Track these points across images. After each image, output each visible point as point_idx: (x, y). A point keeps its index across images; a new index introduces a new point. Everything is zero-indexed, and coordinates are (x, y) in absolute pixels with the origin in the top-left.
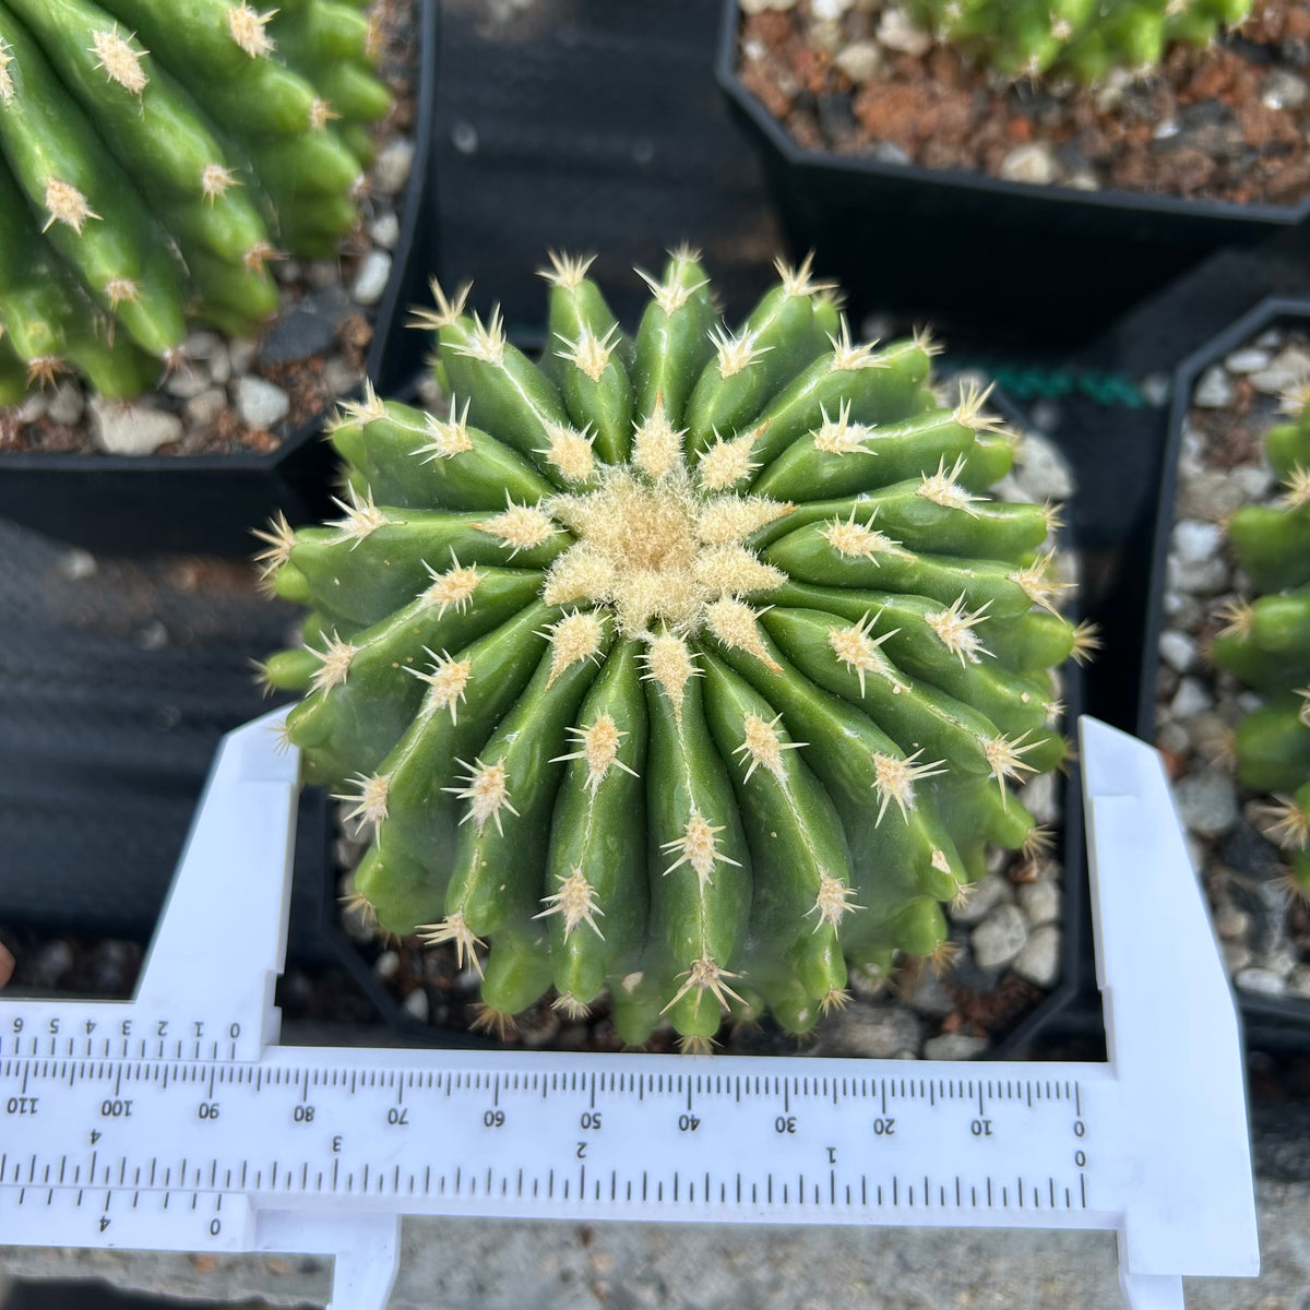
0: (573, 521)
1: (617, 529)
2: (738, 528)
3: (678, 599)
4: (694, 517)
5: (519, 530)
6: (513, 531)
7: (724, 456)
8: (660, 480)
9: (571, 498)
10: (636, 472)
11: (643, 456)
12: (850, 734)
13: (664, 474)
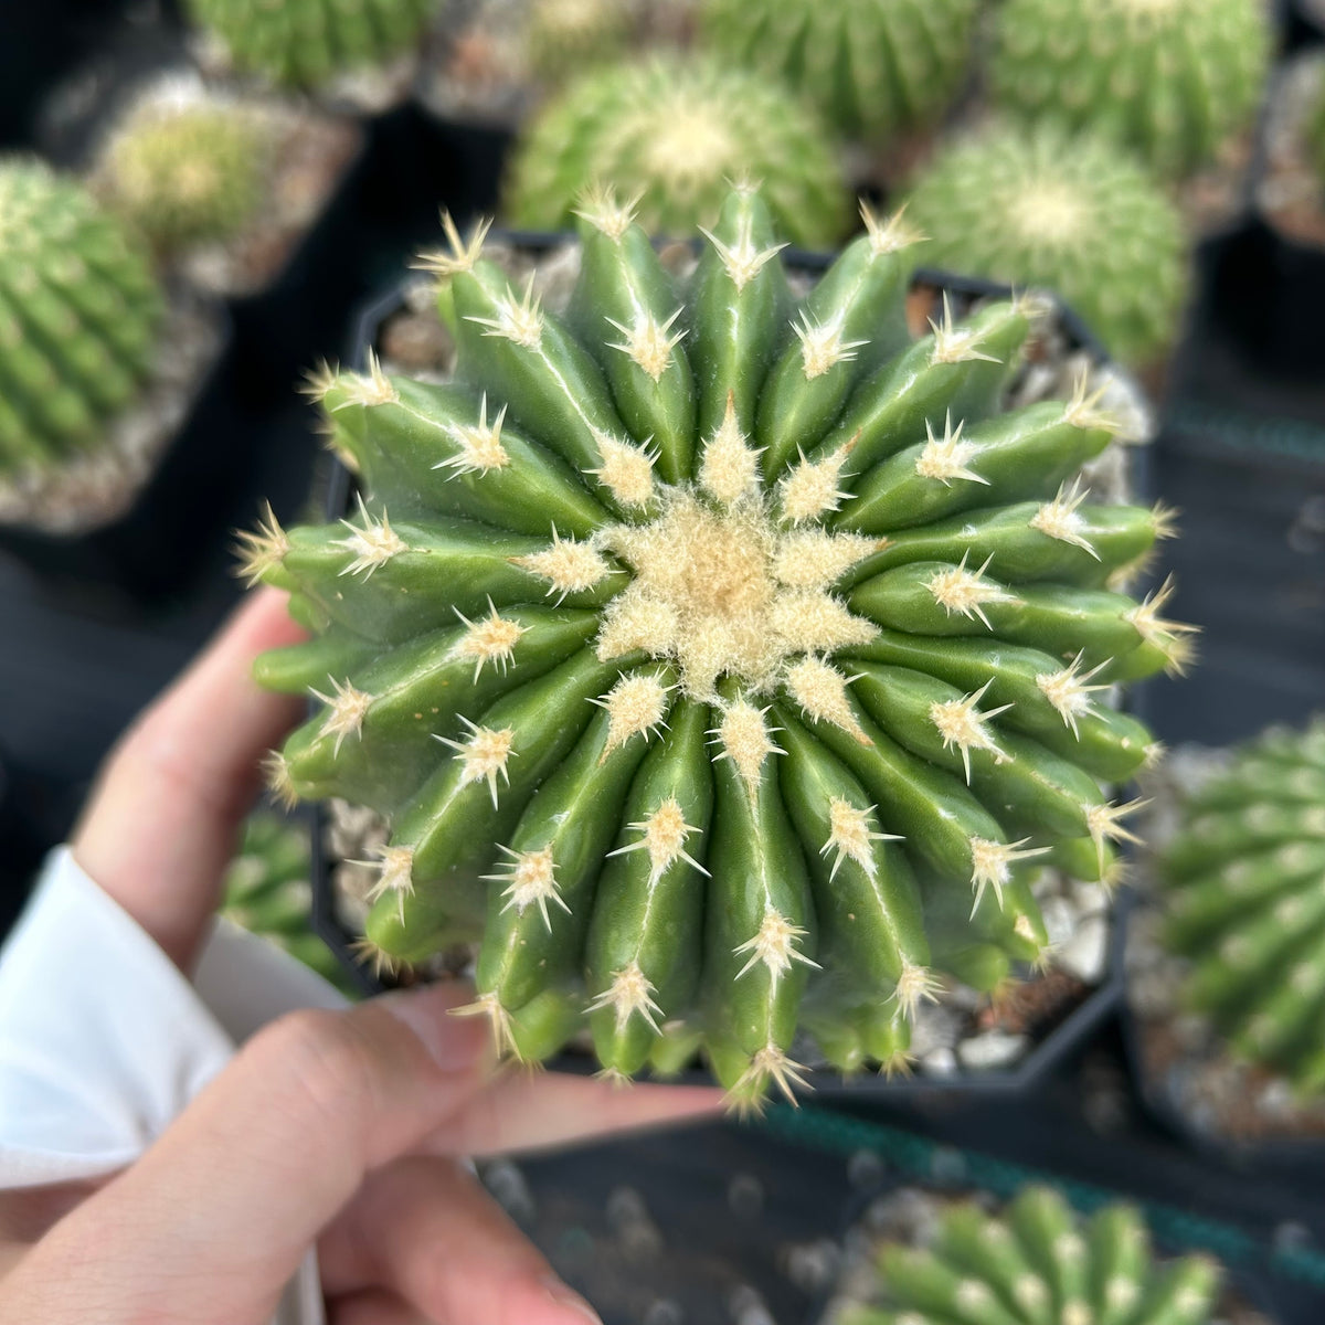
0: (631, 557)
1: (681, 568)
2: (825, 572)
3: (754, 655)
4: (771, 555)
5: (567, 572)
6: (560, 573)
7: (810, 482)
8: (732, 507)
9: (627, 529)
10: (702, 495)
11: (713, 478)
12: (946, 813)
13: (737, 500)
